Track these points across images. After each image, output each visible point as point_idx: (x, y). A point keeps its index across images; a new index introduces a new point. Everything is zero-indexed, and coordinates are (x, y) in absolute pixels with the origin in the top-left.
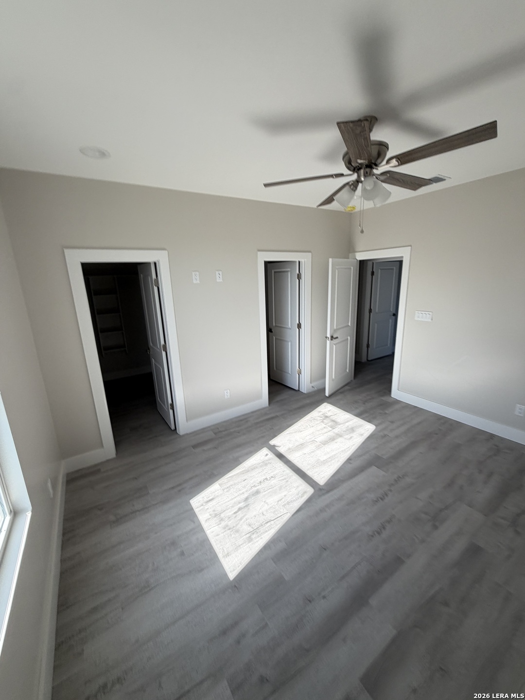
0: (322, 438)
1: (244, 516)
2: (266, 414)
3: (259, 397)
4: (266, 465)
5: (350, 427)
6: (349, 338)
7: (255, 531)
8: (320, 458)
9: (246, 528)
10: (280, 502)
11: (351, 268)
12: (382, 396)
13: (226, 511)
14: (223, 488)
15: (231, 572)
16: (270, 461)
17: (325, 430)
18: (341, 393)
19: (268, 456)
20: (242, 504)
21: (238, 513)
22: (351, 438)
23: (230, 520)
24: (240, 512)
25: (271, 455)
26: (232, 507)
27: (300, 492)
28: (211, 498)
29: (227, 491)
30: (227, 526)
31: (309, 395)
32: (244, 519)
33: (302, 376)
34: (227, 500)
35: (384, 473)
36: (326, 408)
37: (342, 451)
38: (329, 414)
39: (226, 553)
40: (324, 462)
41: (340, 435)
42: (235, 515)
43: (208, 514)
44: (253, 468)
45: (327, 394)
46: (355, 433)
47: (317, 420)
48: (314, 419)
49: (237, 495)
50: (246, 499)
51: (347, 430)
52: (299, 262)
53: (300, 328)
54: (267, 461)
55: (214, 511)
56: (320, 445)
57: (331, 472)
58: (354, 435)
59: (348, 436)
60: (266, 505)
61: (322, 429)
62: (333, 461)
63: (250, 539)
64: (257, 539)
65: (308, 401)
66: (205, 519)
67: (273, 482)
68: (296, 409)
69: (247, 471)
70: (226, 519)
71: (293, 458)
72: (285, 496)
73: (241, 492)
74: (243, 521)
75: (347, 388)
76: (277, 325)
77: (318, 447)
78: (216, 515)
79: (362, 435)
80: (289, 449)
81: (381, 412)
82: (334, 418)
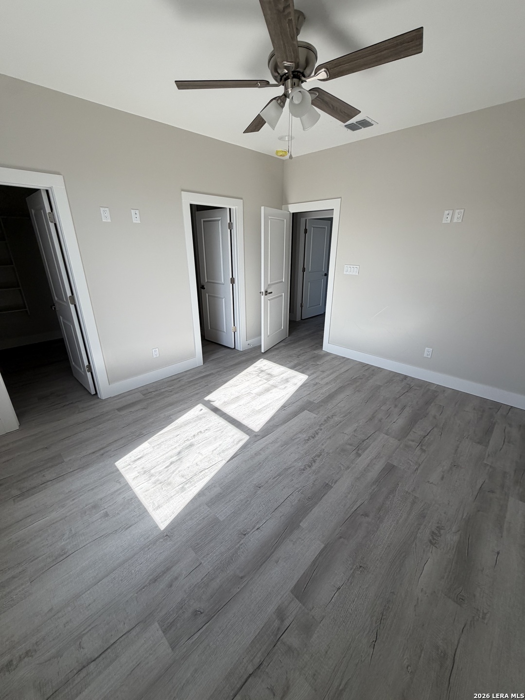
0: (257, 390)
1: (176, 469)
2: (201, 372)
3: (193, 355)
4: (201, 419)
5: (284, 378)
6: (283, 294)
7: (188, 481)
8: (255, 408)
9: (179, 480)
10: (215, 452)
11: (284, 221)
12: (315, 350)
13: (157, 467)
14: (153, 445)
15: (162, 522)
16: (204, 416)
17: (261, 383)
18: (276, 349)
19: (202, 411)
20: (175, 458)
21: (170, 467)
22: (285, 387)
23: (161, 475)
24: (171, 466)
25: (205, 410)
26: (164, 462)
27: (235, 439)
28: (139, 457)
29: (158, 448)
30: (158, 481)
31: (244, 353)
32: (177, 471)
33: (237, 334)
34: (158, 457)
35: (315, 415)
36: (263, 364)
37: (277, 400)
38: (264, 368)
39: (157, 506)
40: (259, 411)
41: (275, 386)
42: (166, 469)
43: (136, 472)
44: (187, 423)
45: (263, 351)
46: (289, 383)
47: (252, 374)
48: (250, 374)
49: (169, 450)
50: (179, 453)
51: (282, 381)
52: (230, 209)
53: (234, 283)
54: (201, 415)
55: (143, 468)
56: (256, 396)
57: (266, 419)
58: (288, 385)
59: (283, 387)
60: (200, 456)
61: (257, 382)
62: (268, 409)
63: (183, 489)
64: (191, 488)
65: (244, 358)
66: (133, 477)
67: (207, 434)
68: (232, 366)
69: (180, 427)
70: (157, 474)
71: (229, 410)
72: (220, 445)
73: (173, 447)
74: (175, 473)
75: (282, 344)
76: (210, 281)
77: (254, 398)
78: (145, 472)
79: (295, 384)
80: (225, 402)
81: (314, 363)
82: (269, 371)
